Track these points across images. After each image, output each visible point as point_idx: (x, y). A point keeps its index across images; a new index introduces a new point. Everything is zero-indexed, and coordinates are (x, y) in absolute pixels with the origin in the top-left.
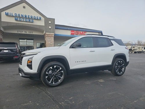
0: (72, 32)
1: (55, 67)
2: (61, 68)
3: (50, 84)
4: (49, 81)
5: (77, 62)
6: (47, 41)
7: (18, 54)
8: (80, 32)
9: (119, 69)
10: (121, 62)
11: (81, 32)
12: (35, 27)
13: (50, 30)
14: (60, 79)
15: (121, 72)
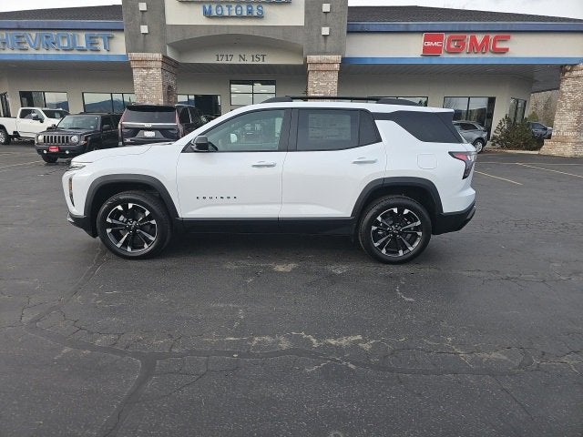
0: (430, 44)
1: (130, 206)
3: (118, 250)
4: (118, 241)
5: (201, 198)
8: (474, 40)
9: (394, 238)
10: (406, 211)
11: (480, 38)
12: (270, 35)
13: (323, 44)
14: (149, 242)
15: (401, 253)
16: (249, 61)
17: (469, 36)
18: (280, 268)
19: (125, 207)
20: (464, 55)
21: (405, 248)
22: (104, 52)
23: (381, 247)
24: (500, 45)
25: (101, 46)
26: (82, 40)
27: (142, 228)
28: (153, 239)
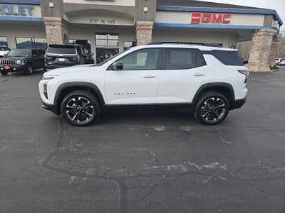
0: (194, 18)
1: (80, 98)
2: (89, 102)
3: (73, 122)
4: (72, 117)
5: (117, 94)
6: (138, 38)
8: (214, 16)
10: (218, 99)
11: (217, 16)
12: (118, 10)
13: (144, 16)
14: (89, 117)
15: (215, 119)
16: (107, 23)
17: (212, 15)
18: (158, 129)
19: (77, 99)
20: (210, 24)
21: (217, 117)
22: (28, 16)
23: (205, 117)
24: (226, 19)
25: (27, 13)
26: (16, 9)
27: (85, 110)
28: (91, 115)
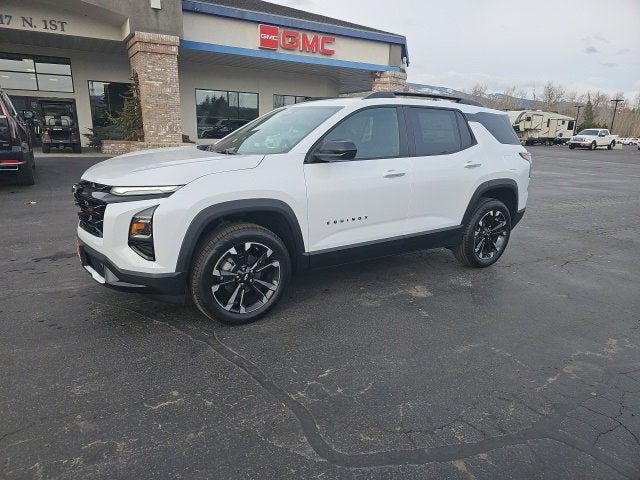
0: (267, 37)
1: (248, 246)
3: (229, 314)
4: (225, 304)
5: (332, 223)
6: (141, 76)
7: (16, 149)
8: (305, 38)
9: (486, 241)
10: (498, 213)
11: (310, 37)
13: (154, 19)
15: (492, 254)
16: (40, 28)
17: (301, 34)
20: (297, 53)
21: (493, 249)
23: (479, 252)
